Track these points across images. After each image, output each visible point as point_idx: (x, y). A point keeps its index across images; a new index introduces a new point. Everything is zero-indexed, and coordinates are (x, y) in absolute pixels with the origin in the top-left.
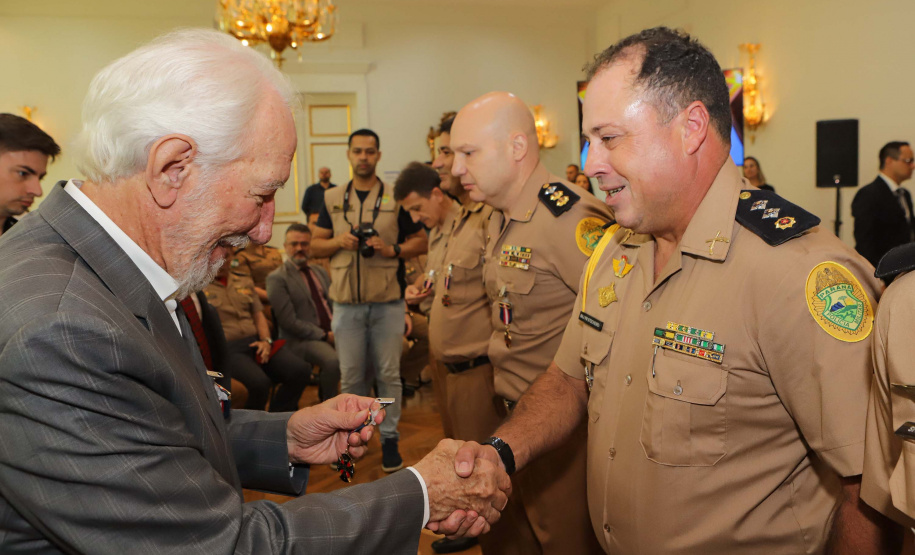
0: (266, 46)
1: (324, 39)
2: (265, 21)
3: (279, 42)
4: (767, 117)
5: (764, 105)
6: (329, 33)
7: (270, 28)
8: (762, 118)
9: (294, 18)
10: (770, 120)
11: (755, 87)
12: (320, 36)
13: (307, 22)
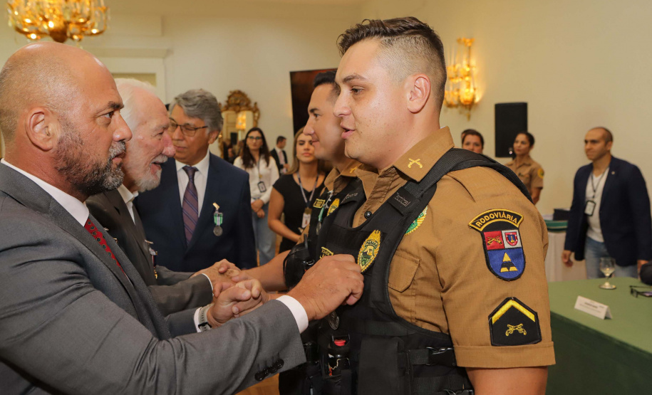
0: (49, 40)
1: (97, 34)
2: (46, 20)
3: (60, 36)
4: (477, 100)
5: (475, 89)
6: (102, 29)
7: (52, 25)
8: (474, 98)
9: (68, 18)
10: (480, 101)
11: (469, 74)
12: (94, 31)
13: (82, 20)
